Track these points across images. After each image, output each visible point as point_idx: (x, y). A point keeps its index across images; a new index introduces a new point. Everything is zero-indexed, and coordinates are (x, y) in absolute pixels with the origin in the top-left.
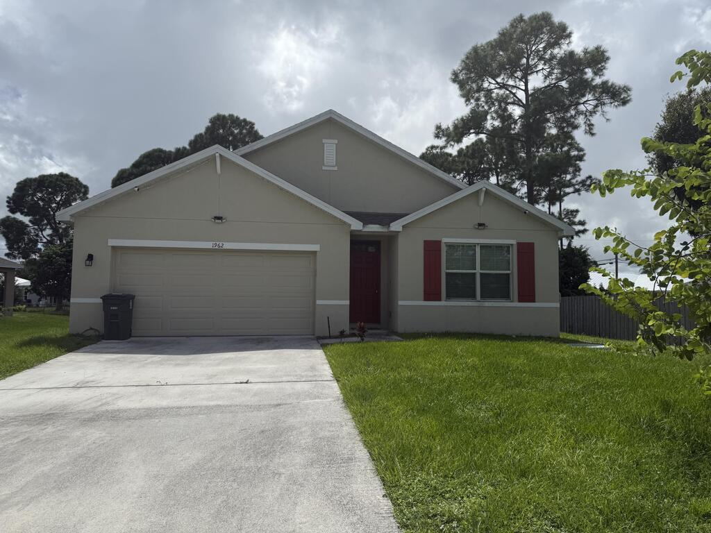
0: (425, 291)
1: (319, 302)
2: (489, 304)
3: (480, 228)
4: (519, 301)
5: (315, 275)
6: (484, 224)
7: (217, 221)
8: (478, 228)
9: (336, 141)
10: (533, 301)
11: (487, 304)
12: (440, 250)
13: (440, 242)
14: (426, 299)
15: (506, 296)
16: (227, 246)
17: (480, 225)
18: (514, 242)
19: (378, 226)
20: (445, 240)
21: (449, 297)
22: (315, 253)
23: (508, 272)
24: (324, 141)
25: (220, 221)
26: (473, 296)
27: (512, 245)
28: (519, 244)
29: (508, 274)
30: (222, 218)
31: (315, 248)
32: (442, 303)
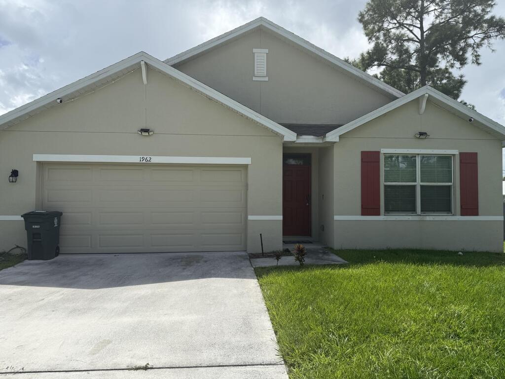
0: (362, 206)
1: (250, 218)
2: (430, 218)
3: (421, 137)
4: (462, 215)
5: (247, 189)
6: (426, 134)
7: (144, 134)
8: (419, 138)
9: (267, 51)
10: (477, 214)
11: (428, 218)
12: (378, 162)
13: (378, 153)
14: (363, 214)
15: (448, 209)
16: (156, 160)
17: (421, 134)
18: (456, 152)
19: (312, 137)
20: (384, 151)
21: (388, 211)
22: (246, 166)
23: (449, 184)
24: (255, 50)
25: (147, 134)
26: (413, 210)
27: (454, 155)
28: (461, 154)
29: (449, 187)
30: (149, 130)
31: (246, 161)
32: (381, 218)
